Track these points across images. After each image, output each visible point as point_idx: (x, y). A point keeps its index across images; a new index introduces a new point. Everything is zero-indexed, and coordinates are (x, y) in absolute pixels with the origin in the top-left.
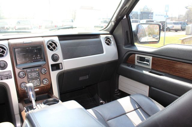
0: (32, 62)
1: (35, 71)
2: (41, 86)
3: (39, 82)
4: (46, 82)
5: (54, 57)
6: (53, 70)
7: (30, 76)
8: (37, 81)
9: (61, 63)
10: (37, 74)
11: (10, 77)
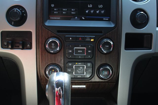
0: (83, 20)
1: (84, 43)
2: (93, 80)
3: (90, 70)
4: (106, 73)
5: (137, 17)
6: (128, 47)
7: (71, 51)
8: (85, 66)
9: (150, 36)
10: (89, 51)
11: (28, 45)
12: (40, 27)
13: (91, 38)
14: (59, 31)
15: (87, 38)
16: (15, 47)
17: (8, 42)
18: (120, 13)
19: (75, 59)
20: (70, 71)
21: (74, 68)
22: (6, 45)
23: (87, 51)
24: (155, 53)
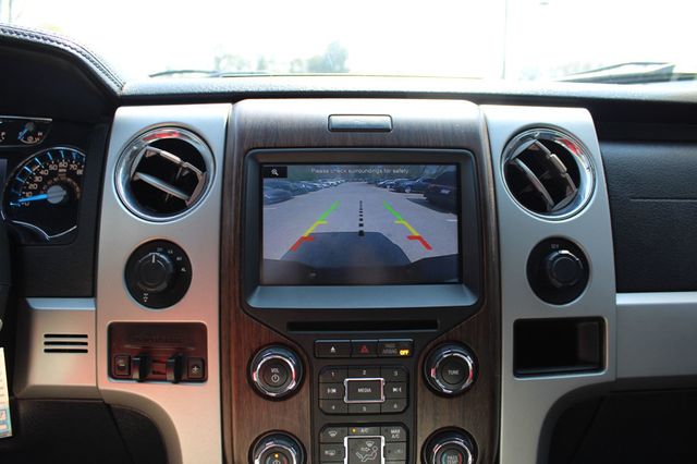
1: (378, 362)
3: (401, 451)
4: (453, 460)
5: (548, 267)
6: (523, 366)
7: (334, 391)
8: (383, 438)
9: (596, 323)
10: (395, 390)
11: (195, 369)
12: (232, 312)
13: (400, 347)
14: (293, 326)
15: (387, 346)
16: (151, 375)
17: (130, 358)
18: (495, 259)
19: (349, 414)
20: (332, 454)
21: (346, 445)
22: (122, 369)
23: (387, 390)
24: (619, 381)
